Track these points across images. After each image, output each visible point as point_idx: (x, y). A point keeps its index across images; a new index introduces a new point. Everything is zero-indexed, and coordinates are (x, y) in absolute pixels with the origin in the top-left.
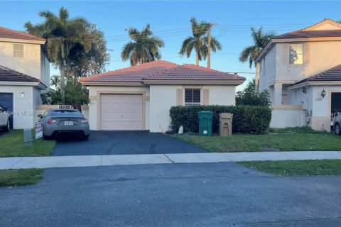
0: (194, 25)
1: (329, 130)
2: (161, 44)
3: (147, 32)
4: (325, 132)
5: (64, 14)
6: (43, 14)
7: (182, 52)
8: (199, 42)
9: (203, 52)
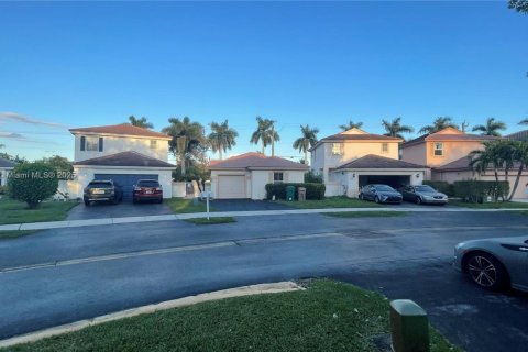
0: (261, 122)
1: (357, 197)
2: (236, 134)
3: (225, 126)
5: (186, 120)
6: (172, 121)
7: (252, 141)
8: (265, 133)
9: (267, 141)
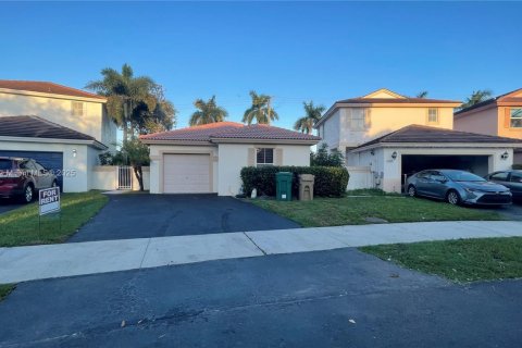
0: (255, 97)
3: (212, 102)
4: (396, 194)
5: (127, 72)
6: (105, 72)
8: (260, 111)
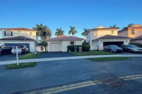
0: (71, 28)
1: (103, 50)
2: (64, 32)
3: (60, 29)
4: (102, 51)
5: (41, 25)
6: (37, 25)
7: (69, 34)
